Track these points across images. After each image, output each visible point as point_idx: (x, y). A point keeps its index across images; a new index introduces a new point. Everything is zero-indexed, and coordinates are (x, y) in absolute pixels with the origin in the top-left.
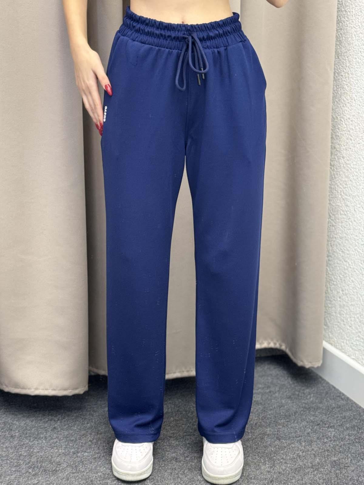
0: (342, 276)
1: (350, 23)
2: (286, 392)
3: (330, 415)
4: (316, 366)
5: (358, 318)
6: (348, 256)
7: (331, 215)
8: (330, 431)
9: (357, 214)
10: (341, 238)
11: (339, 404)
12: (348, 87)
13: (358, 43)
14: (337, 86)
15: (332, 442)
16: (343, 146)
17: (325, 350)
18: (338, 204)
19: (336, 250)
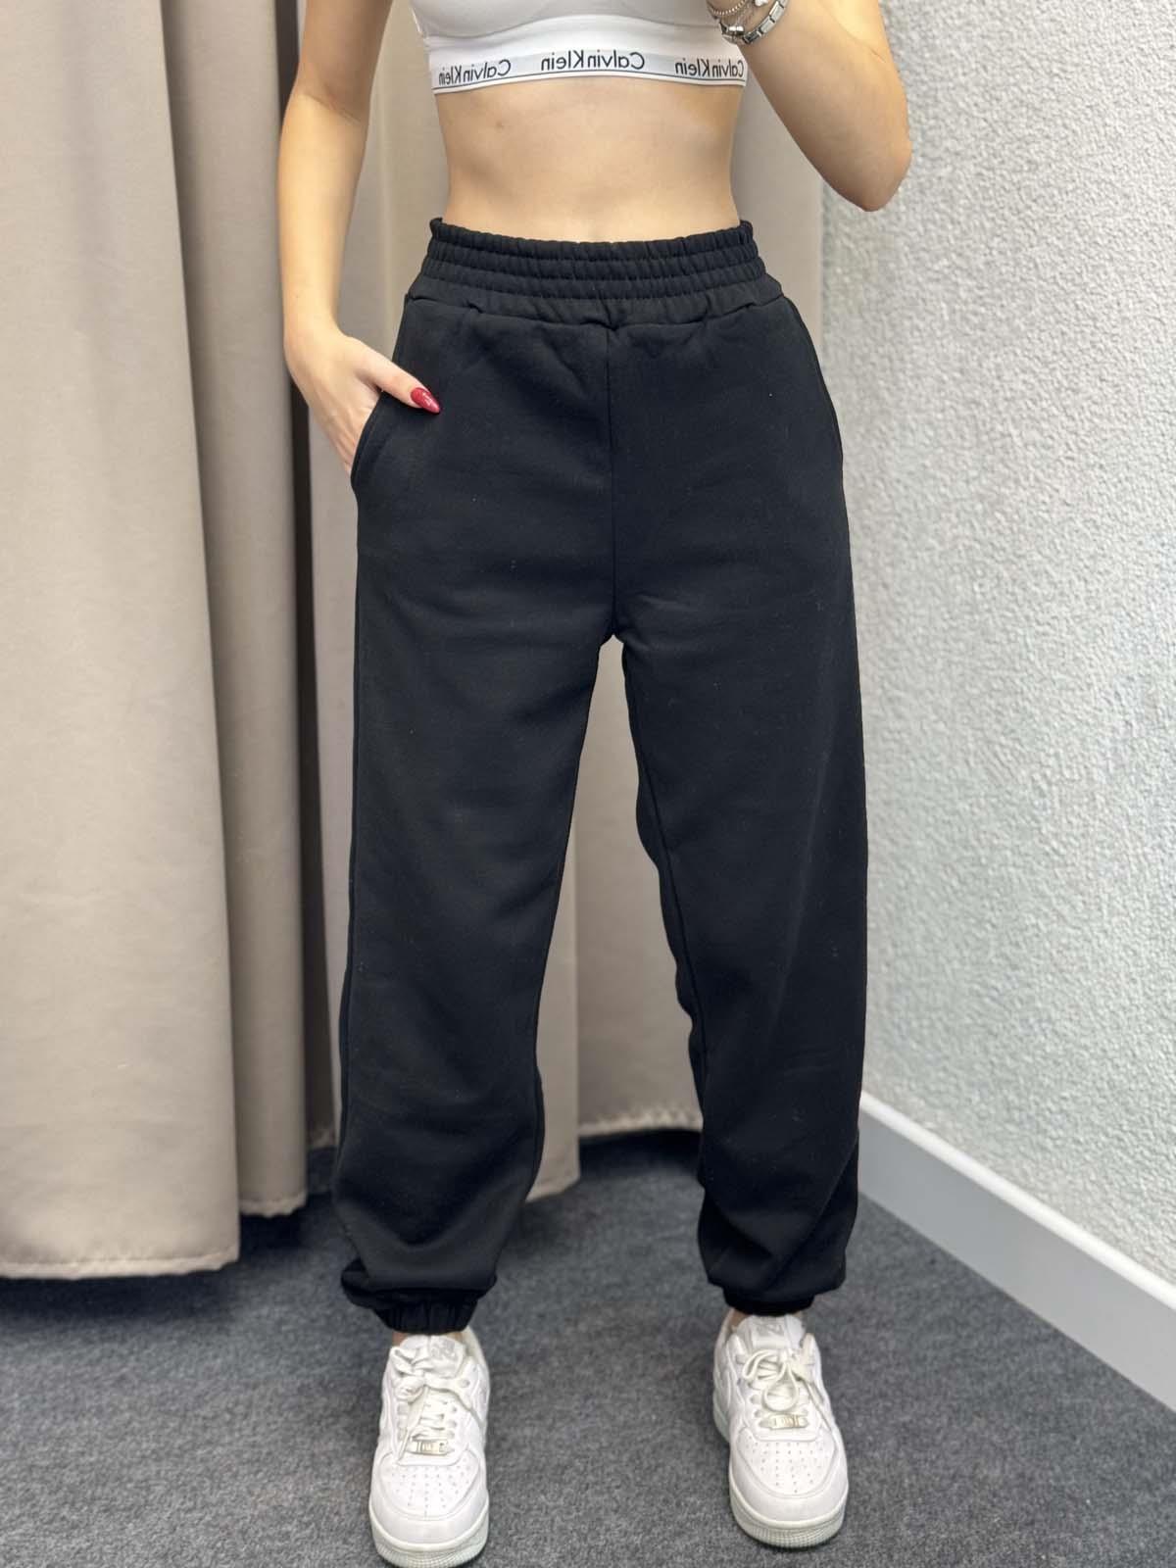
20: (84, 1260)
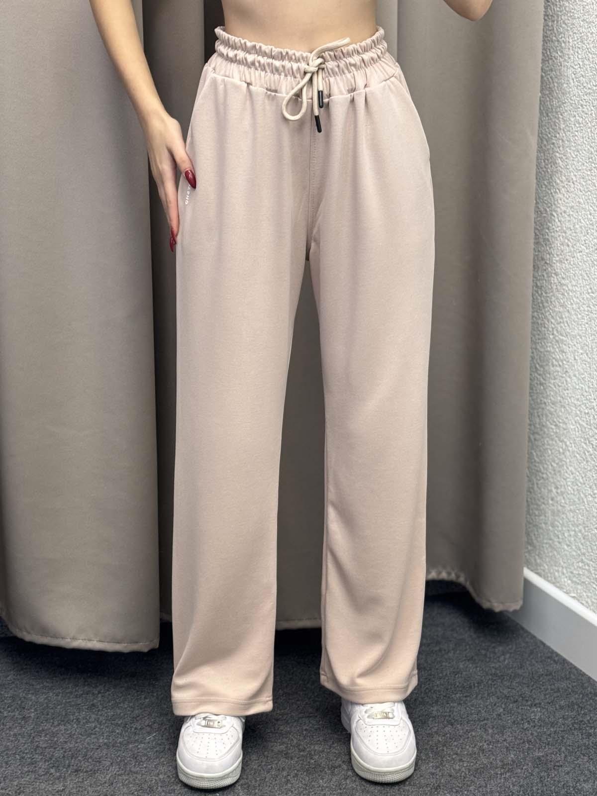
0: (555, 465)
1: (565, 60)
2: (466, 650)
3: (534, 687)
4: (511, 610)
5: (580, 531)
6: (565, 431)
7: (537, 366)
8: (534, 712)
9: (579, 364)
10: (553, 404)
11: (550, 669)
12: (562, 162)
13: (578, 93)
14: (546, 161)
15: (535, 728)
16: (555, 256)
17: (527, 583)
18: (549, 349)
19: (546, 423)
20: (74, 639)
